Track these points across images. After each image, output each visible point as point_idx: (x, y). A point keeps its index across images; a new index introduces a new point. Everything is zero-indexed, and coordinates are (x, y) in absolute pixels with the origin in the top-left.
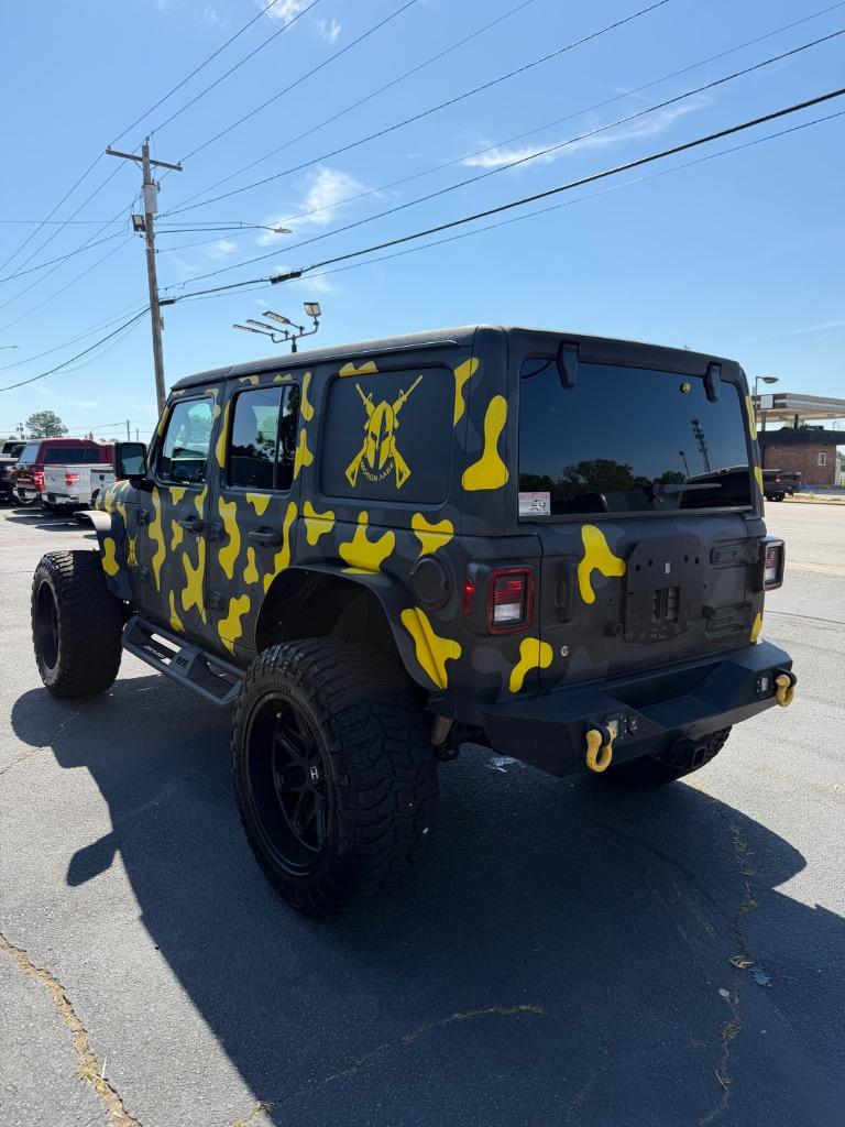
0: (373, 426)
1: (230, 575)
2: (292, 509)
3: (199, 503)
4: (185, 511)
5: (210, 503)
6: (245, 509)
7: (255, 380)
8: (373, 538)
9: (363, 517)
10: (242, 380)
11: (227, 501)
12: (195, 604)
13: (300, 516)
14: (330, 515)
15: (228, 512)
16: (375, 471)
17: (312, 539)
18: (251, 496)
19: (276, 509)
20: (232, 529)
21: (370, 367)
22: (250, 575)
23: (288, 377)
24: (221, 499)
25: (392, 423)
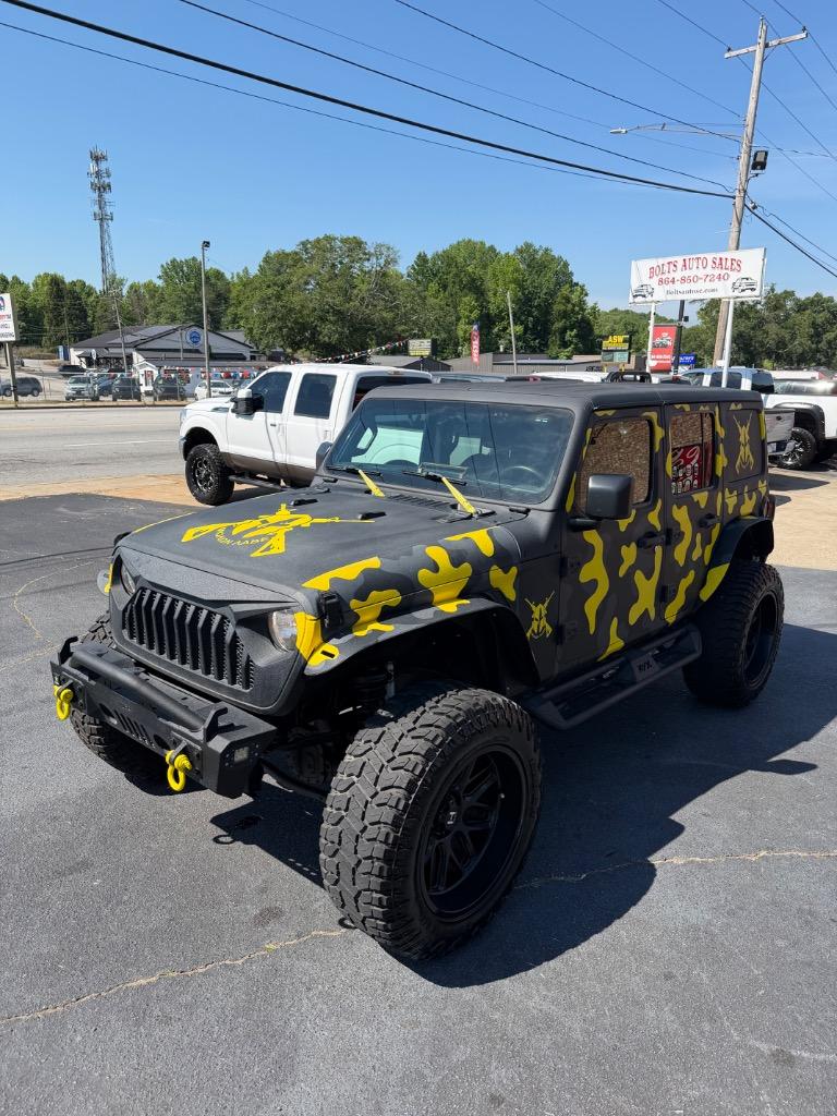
0: (742, 439)
1: (681, 563)
2: (720, 495)
3: (653, 518)
4: (640, 531)
5: (665, 515)
6: (693, 507)
7: (687, 407)
8: (750, 498)
9: (746, 490)
10: (678, 406)
11: (679, 508)
12: (646, 610)
13: (723, 498)
14: (735, 493)
15: (681, 515)
16: (744, 464)
17: (730, 511)
18: (696, 497)
19: (711, 501)
20: (686, 527)
21: (740, 406)
22: (696, 555)
23: (707, 408)
24: (675, 507)
25: (748, 437)
